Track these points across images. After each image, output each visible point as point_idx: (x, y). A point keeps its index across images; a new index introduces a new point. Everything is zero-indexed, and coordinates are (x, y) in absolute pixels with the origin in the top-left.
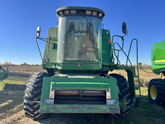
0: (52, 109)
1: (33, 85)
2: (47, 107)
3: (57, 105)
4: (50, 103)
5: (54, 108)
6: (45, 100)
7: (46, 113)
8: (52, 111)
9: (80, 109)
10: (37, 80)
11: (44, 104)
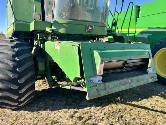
0: (102, 90)
1: (12, 59)
2: (97, 89)
3: (107, 84)
4: (98, 83)
5: (105, 89)
6: (92, 79)
7: (97, 97)
8: (103, 93)
9: (130, 83)
10: (16, 50)
11: (92, 85)
